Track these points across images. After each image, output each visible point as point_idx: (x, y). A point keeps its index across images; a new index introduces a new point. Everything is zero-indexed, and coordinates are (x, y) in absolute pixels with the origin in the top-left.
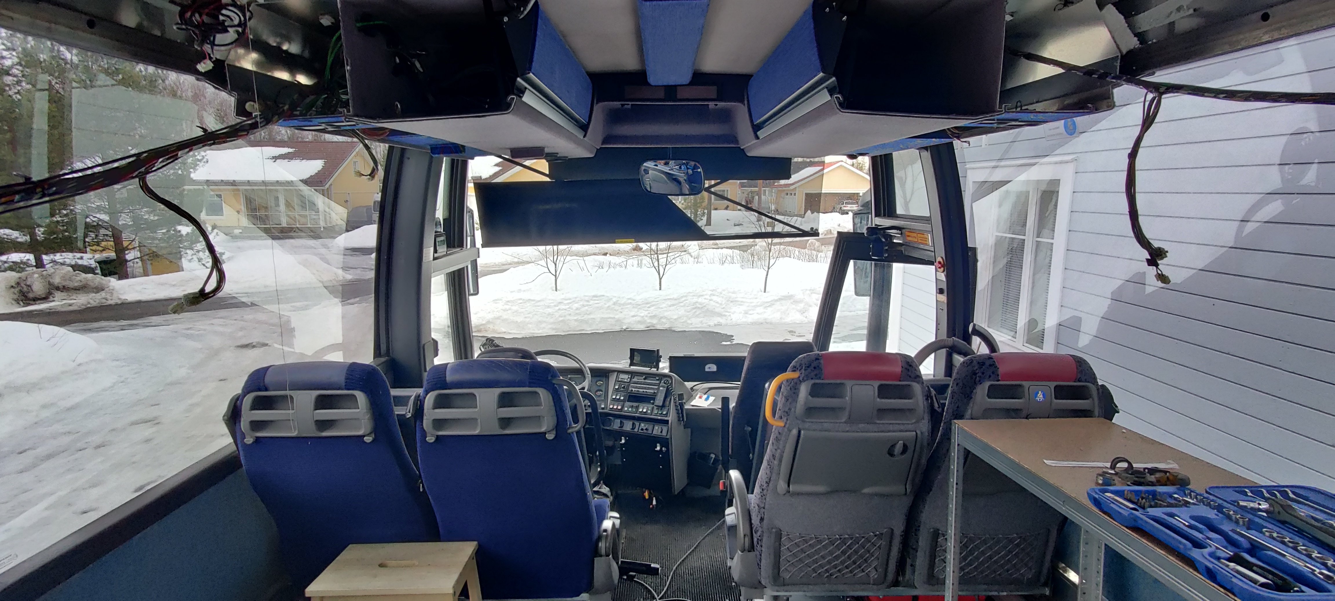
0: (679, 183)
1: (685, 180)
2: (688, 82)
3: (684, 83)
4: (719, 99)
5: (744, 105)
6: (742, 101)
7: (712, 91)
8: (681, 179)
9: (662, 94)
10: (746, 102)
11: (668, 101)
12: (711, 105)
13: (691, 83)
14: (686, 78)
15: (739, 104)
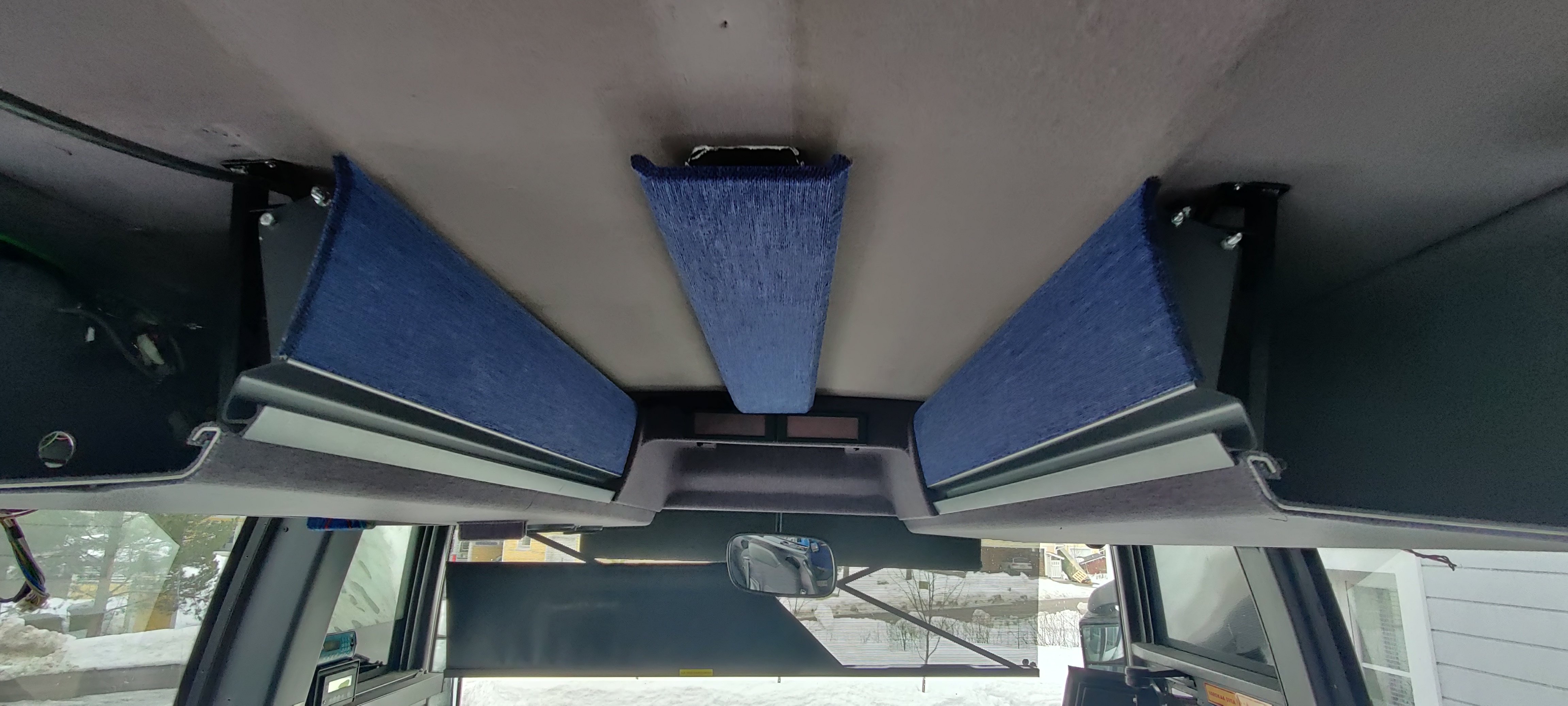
0: (797, 566)
1: (806, 561)
2: (806, 409)
3: (800, 412)
4: (864, 439)
5: (908, 451)
6: (904, 446)
7: (849, 426)
8: (800, 560)
9: (761, 430)
10: (911, 448)
11: (771, 441)
12: (849, 448)
13: (812, 412)
14: (801, 403)
15: (899, 450)
